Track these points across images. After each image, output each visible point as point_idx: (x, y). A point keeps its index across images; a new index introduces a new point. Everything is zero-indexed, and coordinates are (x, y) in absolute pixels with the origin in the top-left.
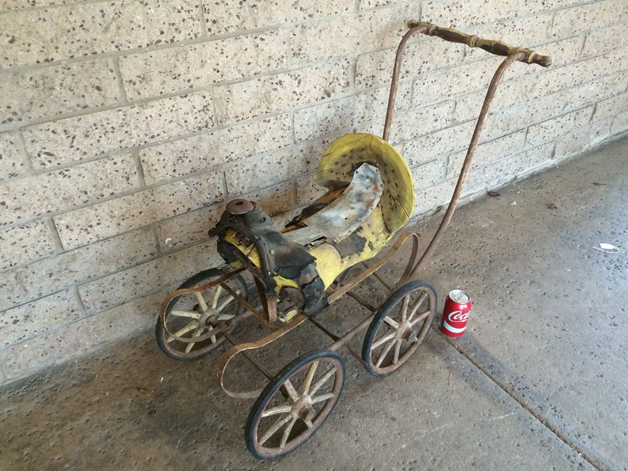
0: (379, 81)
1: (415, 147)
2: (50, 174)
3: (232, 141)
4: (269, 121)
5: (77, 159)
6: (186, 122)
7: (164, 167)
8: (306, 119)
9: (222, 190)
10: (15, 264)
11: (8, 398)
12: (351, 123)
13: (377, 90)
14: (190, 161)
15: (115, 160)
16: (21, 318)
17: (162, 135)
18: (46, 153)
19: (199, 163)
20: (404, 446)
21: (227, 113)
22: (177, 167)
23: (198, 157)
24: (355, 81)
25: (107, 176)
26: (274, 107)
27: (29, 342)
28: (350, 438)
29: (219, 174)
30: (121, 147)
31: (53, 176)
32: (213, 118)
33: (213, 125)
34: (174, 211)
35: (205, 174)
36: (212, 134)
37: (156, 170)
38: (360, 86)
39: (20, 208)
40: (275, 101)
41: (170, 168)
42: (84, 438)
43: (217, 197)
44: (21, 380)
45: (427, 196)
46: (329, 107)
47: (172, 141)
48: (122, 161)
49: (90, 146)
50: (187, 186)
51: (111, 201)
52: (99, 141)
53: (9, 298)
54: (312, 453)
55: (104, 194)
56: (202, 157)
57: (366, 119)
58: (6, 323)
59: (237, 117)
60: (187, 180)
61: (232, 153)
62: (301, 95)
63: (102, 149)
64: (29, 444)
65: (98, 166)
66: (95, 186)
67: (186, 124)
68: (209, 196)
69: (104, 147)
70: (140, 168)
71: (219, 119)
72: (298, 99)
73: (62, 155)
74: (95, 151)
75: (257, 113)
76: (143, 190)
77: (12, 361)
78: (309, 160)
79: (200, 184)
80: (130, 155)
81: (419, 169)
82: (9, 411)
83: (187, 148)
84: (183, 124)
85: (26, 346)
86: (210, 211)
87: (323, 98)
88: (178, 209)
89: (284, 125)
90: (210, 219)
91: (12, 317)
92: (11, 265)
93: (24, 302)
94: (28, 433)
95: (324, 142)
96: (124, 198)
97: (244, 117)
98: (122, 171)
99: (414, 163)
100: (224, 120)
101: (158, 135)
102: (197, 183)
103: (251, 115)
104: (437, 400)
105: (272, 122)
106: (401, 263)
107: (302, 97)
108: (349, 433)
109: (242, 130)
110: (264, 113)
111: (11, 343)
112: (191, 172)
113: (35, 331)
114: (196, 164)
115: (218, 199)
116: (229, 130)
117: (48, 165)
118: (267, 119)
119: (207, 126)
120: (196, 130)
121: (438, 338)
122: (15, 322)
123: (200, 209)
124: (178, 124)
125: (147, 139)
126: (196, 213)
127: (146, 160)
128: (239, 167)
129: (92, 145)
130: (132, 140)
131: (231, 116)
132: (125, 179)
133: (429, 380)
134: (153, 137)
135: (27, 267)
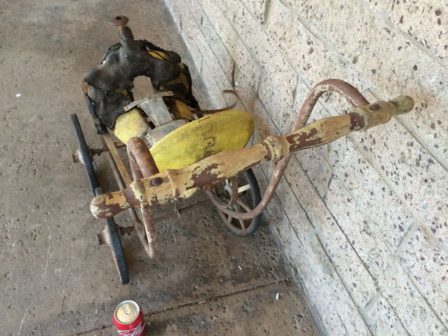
20: (50, 237)
97: (275, 38)
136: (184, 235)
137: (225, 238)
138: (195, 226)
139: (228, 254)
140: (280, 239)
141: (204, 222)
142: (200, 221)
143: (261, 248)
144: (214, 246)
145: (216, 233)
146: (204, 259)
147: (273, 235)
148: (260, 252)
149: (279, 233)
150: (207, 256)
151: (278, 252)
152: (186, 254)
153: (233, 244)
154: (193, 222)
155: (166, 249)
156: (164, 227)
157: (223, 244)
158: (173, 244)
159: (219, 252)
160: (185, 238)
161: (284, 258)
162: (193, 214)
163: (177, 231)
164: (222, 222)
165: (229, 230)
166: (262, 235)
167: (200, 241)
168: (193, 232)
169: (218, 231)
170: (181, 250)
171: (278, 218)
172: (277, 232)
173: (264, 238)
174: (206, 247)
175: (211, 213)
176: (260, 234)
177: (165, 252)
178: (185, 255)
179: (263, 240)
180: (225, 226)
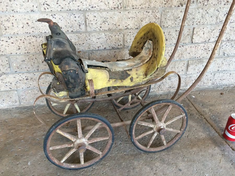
0: (211, 4)
1: (228, 46)
2: (47, 15)
3: (129, 18)
4: (149, 12)
5: (59, 10)
6: (108, 3)
7: (96, 24)
8: (168, 16)
9: (122, 43)
10: (29, 53)
11: (19, 111)
12: (192, 23)
13: (209, 8)
14: (108, 24)
15: (75, 16)
16: (29, 78)
17: (97, 7)
18: (47, 4)
19: (112, 26)
21: (128, 3)
22: (102, 26)
23: (112, 23)
24: (197, 1)
25: (71, 22)
26: (152, 5)
27: (31, 90)
28: (152, 171)
29: (121, 34)
30: (78, 9)
31: (48, 16)
32: (121, 4)
33: (121, 8)
34: (98, 47)
35: (114, 32)
36: (120, 13)
37: (92, 24)
38: (200, 4)
39: (34, 27)
40: (153, 2)
41: (98, 25)
42: (35, 133)
43: (119, 45)
44: (26, 106)
45: (231, 75)
46: (181, 12)
47: (101, 12)
48: (79, 17)
49: (65, 5)
50: (105, 36)
51: (71, 34)
52: (69, 4)
53: (26, 68)
54: (128, 171)
55: (69, 30)
56: (114, 23)
57: (201, 23)
58: (23, 79)
59: (133, 6)
60: (106, 33)
61: (129, 25)
62: (167, 2)
63: (70, 8)
64: (15, 129)
65: (67, 16)
66: (66, 26)
67: (108, 4)
68: (115, 44)
69: (71, 7)
70: (86, 22)
71: (125, 6)
72: (165, 4)
73: (53, 6)
74: (67, 8)
75: (143, 6)
76: (86, 33)
77: (24, 97)
78: (167, 39)
79: (112, 37)
80: (82, 15)
81: (228, 59)
82: (16, 116)
83: (108, 17)
84: (107, 4)
85: (30, 92)
86: (115, 52)
87: (179, 6)
88: (100, 46)
89: (156, 16)
90: (114, 56)
91: (26, 77)
92: (28, 53)
93: (31, 72)
94: (17, 125)
95: (176, 31)
96: (77, 34)
97: (137, 7)
98: (78, 21)
99: (226, 55)
100: (127, 6)
101: (95, 7)
102: (110, 36)
103: (140, 7)
104: (210, 169)
105: (150, 13)
106: (209, 103)
107: (168, 4)
108: (152, 169)
109: (135, 14)
110: (147, 8)
111: (24, 88)
112: (108, 30)
113: (34, 86)
114: (111, 26)
115: (119, 47)
116: (128, 12)
117: (47, 10)
118: (148, 11)
119: (118, 7)
120: (113, 9)
121: (220, 139)
122: (27, 79)
123: (110, 49)
124: (105, 3)
125: (90, 7)
126: (109, 51)
127: (88, 18)
128: (131, 33)
129: (66, 5)
130: (83, 6)
131: (130, 5)
132: (79, 25)
133: (208, 158)
134: (92, 7)
135: (34, 55)
140: (166, 91)
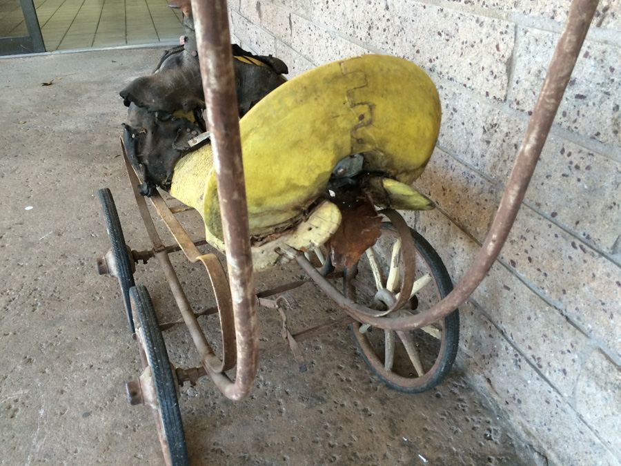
4: (482, 24)
20: (42, 412)
36: (425, 7)
61: (437, 58)
105: (485, 29)
110: (481, 3)
118: (481, 18)
136: (302, 399)
137: (383, 401)
138: (320, 383)
139: (393, 432)
140: (496, 398)
141: (338, 375)
142: (331, 373)
143: (460, 418)
144: (362, 417)
145: (364, 393)
146: (346, 444)
147: (478, 393)
148: (458, 426)
149: (491, 385)
150: (350, 437)
151: (496, 423)
152: (308, 435)
153: (399, 412)
154: (317, 375)
155: (267, 427)
156: (261, 386)
157: (380, 412)
158: (281, 416)
159: (374, 429)
160: (304, 405)
161: (512, 436)
162: (315, 361)
163: (287, 393)
164: (373, 372)
165: (390, 386)
166: (455, 394)
167: (334, 409)
168: (318, 394)
169: (367, 390)
170: (297, 427)
171: (484, 357)
172: (486, 385)
173: (460, 400)
174: (347, 421)
175: (350, 359)
176: (451, 391)
177: (265, 430)
178: (304, 436)
179: (459, 403)
180: (382, 380)
